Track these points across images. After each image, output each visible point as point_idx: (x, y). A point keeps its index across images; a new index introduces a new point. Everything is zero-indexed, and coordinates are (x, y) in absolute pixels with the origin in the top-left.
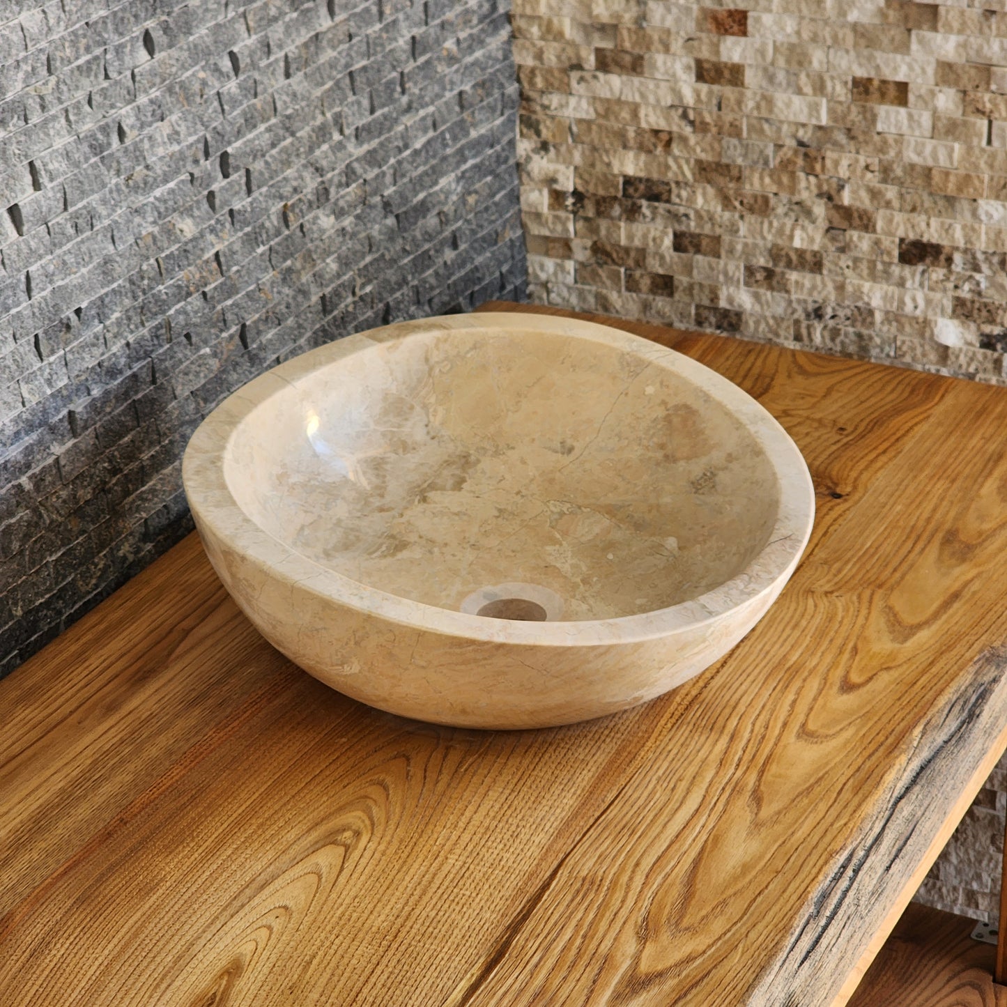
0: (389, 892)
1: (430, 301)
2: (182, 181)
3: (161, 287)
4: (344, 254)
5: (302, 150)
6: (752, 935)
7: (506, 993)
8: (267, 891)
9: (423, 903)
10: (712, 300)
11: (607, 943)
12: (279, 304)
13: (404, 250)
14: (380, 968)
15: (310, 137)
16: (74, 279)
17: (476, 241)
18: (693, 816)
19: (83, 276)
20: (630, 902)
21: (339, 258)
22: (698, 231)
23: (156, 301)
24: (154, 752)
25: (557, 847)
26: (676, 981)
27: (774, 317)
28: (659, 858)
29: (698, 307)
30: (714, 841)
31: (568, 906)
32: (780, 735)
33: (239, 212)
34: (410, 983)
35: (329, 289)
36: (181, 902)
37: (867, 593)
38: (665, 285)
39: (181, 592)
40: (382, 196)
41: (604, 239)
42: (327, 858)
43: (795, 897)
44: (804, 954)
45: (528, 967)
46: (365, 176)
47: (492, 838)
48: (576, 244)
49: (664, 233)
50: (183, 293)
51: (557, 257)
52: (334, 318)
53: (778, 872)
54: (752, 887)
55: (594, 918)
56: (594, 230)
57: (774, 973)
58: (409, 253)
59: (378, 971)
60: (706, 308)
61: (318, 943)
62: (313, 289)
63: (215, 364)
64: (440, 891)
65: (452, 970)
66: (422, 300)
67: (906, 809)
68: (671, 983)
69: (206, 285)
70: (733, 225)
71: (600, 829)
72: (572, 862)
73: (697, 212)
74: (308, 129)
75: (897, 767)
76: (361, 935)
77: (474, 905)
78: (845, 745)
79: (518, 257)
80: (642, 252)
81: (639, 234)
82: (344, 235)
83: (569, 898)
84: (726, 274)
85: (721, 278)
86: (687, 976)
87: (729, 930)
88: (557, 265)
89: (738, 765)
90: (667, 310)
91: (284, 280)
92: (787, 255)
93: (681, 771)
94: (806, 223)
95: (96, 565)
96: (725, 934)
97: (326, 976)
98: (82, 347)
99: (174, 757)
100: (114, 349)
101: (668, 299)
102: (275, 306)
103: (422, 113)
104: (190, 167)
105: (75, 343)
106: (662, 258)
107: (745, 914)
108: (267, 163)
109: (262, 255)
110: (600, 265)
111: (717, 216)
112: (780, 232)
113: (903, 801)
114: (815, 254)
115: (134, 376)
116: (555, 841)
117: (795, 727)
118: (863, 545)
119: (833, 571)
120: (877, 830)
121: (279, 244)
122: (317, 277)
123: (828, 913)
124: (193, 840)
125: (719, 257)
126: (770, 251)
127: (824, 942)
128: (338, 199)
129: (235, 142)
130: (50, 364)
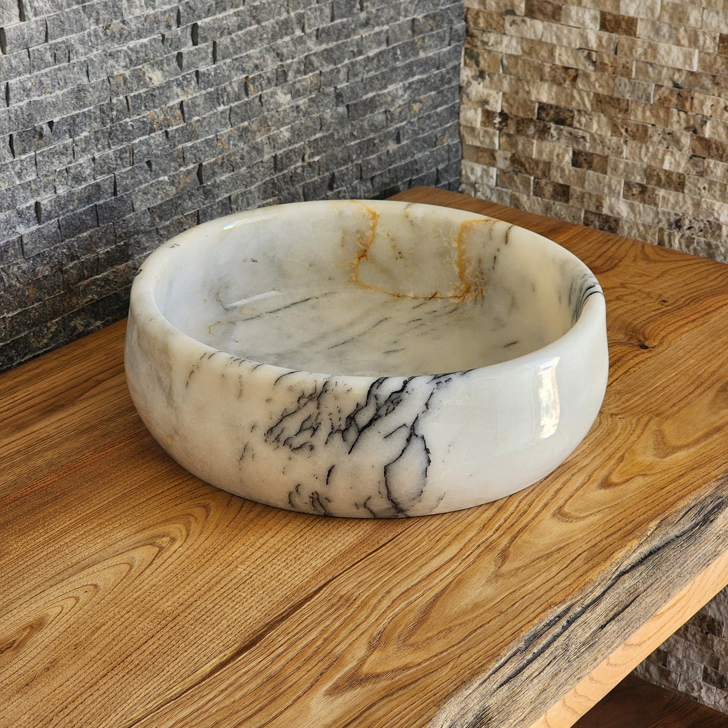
0: (182, 586)
1: (372, 179)
2: (155, 39)
3: (128, 120)
4: (297, 127)
5: (265, 36)
6: (464, 657)
7: (246, 672)
8: (85, 572)
9: (206, 597)
10: (597, 208)
11: (343, 646)
12: (234, 154)
13: (352, 134)
14: (153, 640)
15: (274, 27)
16: (49, 98)
17: (417, 140)
18: (447, 563)
19: (57, 97)
20: (372, 619)
21: (292, 128)
22: (591, 151)
23: (123, 131)
24: (39, 462)
25: (328, 571)
26: (389, 682)
27: (644, 225)
28: (408, 589)
29: (586, 212)
30: (459, 582)
31: (321, 615)
32: (539, 512)
33: (204, 74)
34: (173, 654)
35: (281, 152)
36: (16, 571)
37: (647, 418)
38: (563, 192)
39: (106, 355)
40: (336, 88)
41: (520, 151)
42: (142, 555)
43: (509, 633)
44: (505, 678)
45: (272, 656)
46: (321, 69)
47: (279, 558)
48: (499, 155)
49: (566, 151)
50: (147, 128)
51: (484, 164)
52: (284, 175)
53: (501, 613)
54: (476, 621)
55: (338, 627)
56: (514, 145)
57: (473, 688)
58: (356, 138)
59: (150, 642)
60: (592, 213)
61: (111, 615)
62: (266, 148)
63: (172, 191)
64: (223, 590)
65: (209, 649)
66: (364, 177)
67: (628, 582)
68: (384, 683)
69: (169, 126)
70: (618, 148)
71: (367, 563)
72: (336, 583)
73: (592, 135)
74: (272, 21)
75: (628, 548)
76: (147, 614)
77: (245, 604)
78: (589, 527)
79: (454, 160)
80: (548, 165)
81: (547, 150)
82: (298, 112)
83: (323, 609)
84: (610, 187)
85: (606, 190)
86: (400, 680)
87: (446, 651)
88: (484, 170)
89: (497, 530)
90: (563, 213)
91: (241, 136)
92: (658, 175)
93: (450, 528)
94: (675, 150)
95: (48, 329)
96: (442, 653)
97: (108, 640)
98: (53, 153)
99: (53, 468)
100: (81, 161)
101: (564, 204)
102: (230, 155)
103: (377, 29)
104: (162, 29)
105: (46, 149)
106: (563, 170)
107: (463, 640)
108: (232, 40)
109: (222, 113)
110: (516, 173)
111: (606, 140)
112: (654, 156)
113: (627, 575)
114: (680, 176)
115: (98, 186)
116: (328, 566)
117: (553, 507)
118: (653, 384)
119: (623, 399)
120: (597, 593)
121: (238, 107)
122: (272, 140)
123: (535, 650)
124: (43, 528)
125: (606, 173)
126: (645, 171)
127: (527, 673)
128: (295, 83)
129: (205, 18)
130: (21, 161)
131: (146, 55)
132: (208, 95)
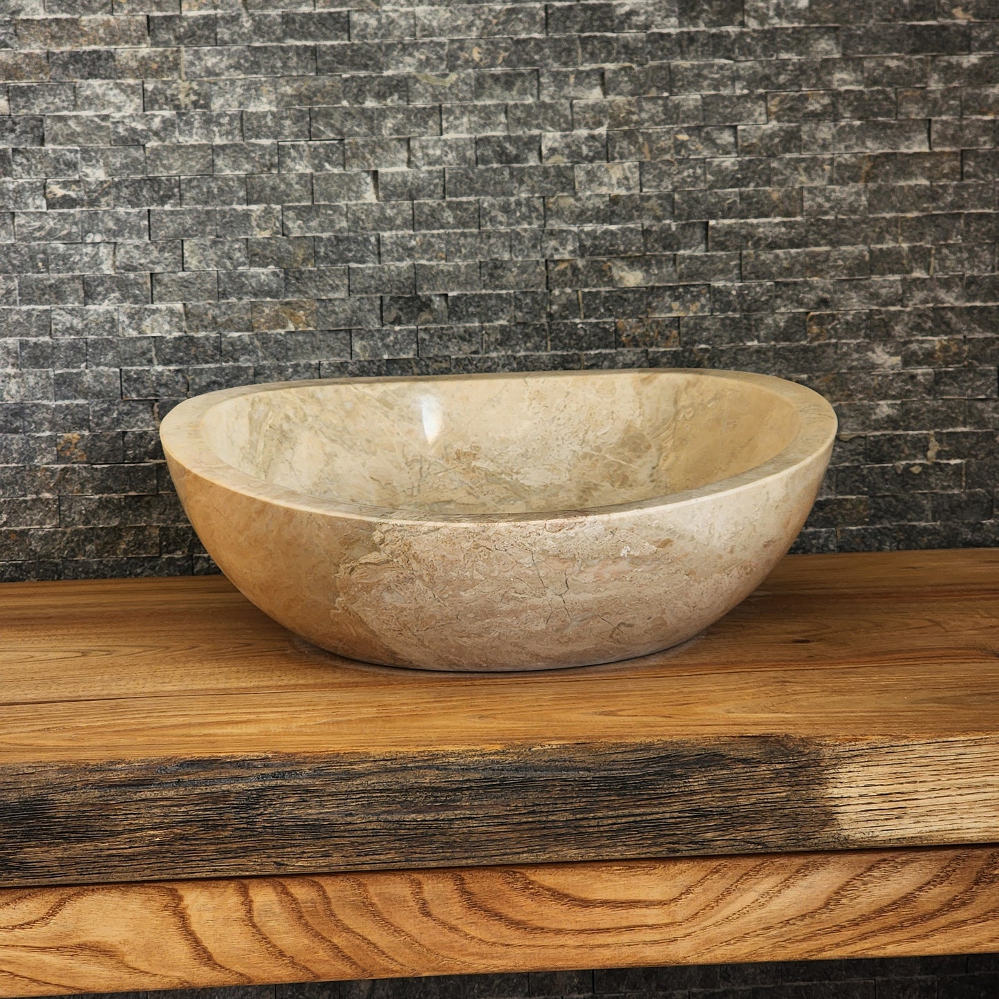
2: (631, 230)
3: (577, 321)
4: (913, 407)
16: (443, 265)
21: (903, 404)
23: (570, 335)
33: (721, 291)
35: (878, 433)
46: (966, 333)
50: (611, 338)
52: (883, 469)
62: (848, 421)
69: (651, 346)
98: (447, 335)
100: (494, 355)
105: (434, 326)
108: (777, 256)
109: (757, 351)
121: (790, 350)
128: (911, 342)
129: (723, 217)
130: (396, 332)
131: (612, 245)
132: (728, 322)
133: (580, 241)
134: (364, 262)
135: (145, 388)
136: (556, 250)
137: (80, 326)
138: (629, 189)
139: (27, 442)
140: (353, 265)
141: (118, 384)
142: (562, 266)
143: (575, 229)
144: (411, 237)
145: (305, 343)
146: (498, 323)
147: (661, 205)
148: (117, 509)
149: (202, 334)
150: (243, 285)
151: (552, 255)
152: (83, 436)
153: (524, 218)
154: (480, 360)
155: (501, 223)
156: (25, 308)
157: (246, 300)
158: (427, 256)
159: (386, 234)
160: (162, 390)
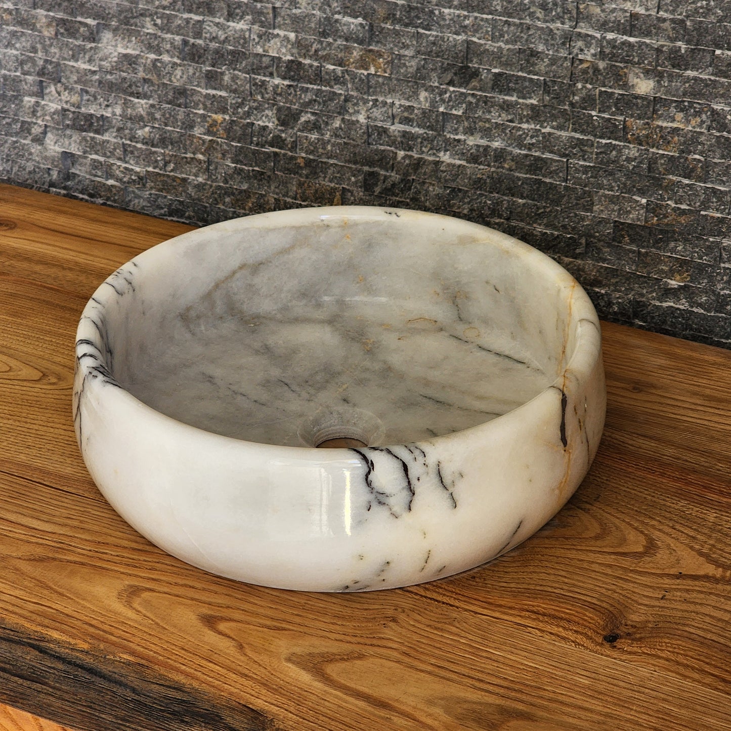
2: (647, 45)
3: (594, 113)
105: (479, 93)
131: (628, 55)
132: (722, 140)
133: (602, 47)
134: (429, 30)
135: (267, 93)
136: (582, 50)
137: (223, 37)
138: (647, 10)
139: (188, 115)
140: (421, 31)
141: (248, 87)
142: (585, 65)
143: (598, 35)
144: (465, 17)
145: (383, 84)
146: (529, 101)
147: (674, 29)
148: (247, 177)
149: (307, 61)
150: (337, 31)
151: (577, 55)
152: (225, 119)
153: (559, 17)
154: (514, 128)
155: (538, 18)
156: (186, 16)
157: (339, 42)
158: (478, 35)
159: (447, 11)
160: (279, 98)
